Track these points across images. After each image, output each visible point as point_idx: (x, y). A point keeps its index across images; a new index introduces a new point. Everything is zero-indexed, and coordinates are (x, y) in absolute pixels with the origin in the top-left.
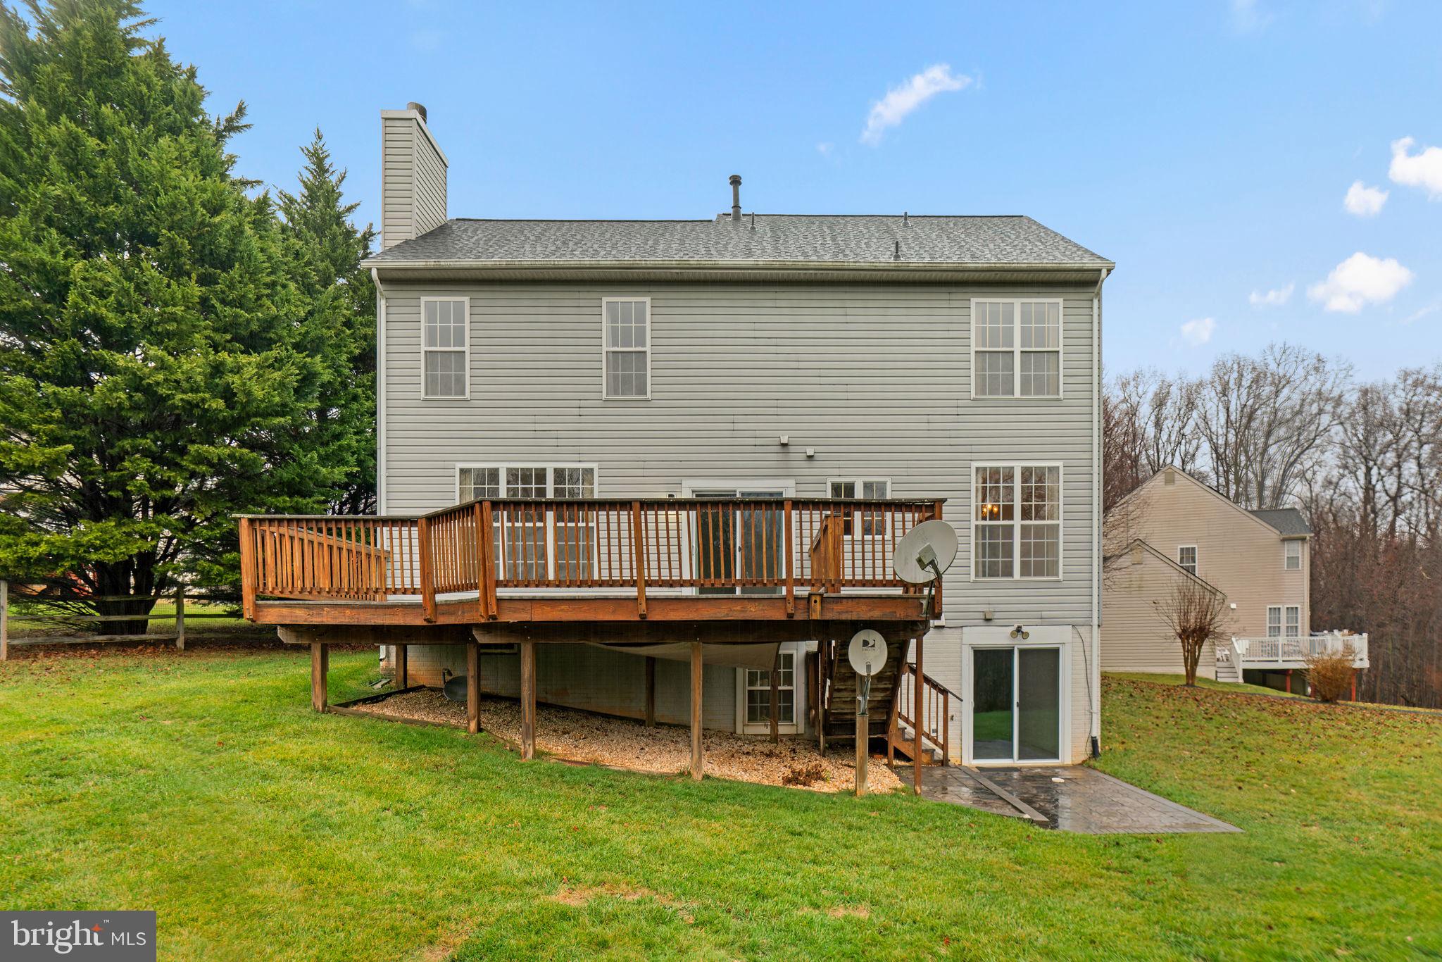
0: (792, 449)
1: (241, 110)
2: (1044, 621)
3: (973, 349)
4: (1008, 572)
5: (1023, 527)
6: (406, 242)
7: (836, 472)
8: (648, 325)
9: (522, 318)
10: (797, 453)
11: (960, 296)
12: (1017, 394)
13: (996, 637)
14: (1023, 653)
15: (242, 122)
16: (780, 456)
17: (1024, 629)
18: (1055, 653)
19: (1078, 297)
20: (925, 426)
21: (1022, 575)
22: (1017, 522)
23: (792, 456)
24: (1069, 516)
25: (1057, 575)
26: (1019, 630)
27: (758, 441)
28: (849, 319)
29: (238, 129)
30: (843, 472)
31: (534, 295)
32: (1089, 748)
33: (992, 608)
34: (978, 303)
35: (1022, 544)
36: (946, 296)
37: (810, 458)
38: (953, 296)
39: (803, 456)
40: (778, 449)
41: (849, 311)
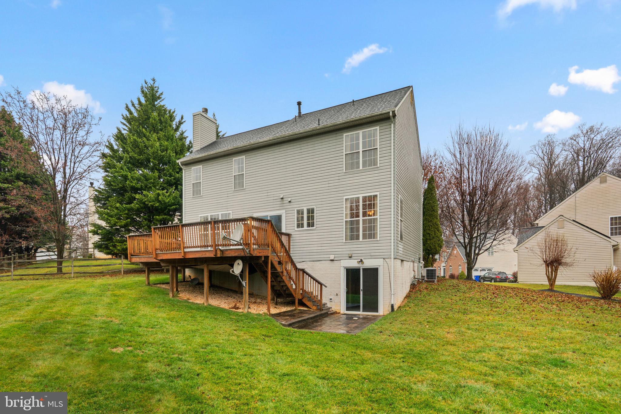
0: (284, 199)
1: (182, 118)
2: (372, 257)
3: (344, 153)
4: (358, 238)
5: (363, 220)
6: (198, 150)
7: (298, 206)
8: (244, 165)
9: (209, 170)
10: (286, 200)
11: (339, 134)
12: (361, 168)
13: (353, 264)
14: (364, 269)
15: (183, 121)
16: (281, 203)
17: (364, 260)
18: (376, 270)
19: (385, 125)
20: (327, 185)
21: (363, 239)
22: (361, 218)
23: (285, 202)
24: (381, 214)
25: (377, 238)
26: (361, 261)
27: (275, 198)
28: (302, 151)
29: (182, 123)
30: (300, 205)
31: (217, 161)
32: (390, 309)
33: (352, 252)
34: (346, 136)
35: (363, 227)
36: (335, 135)
37: (290, 202)
38: (337, 135)
39: (287, 202)
40: (280, 200)
41: (302, 148)
